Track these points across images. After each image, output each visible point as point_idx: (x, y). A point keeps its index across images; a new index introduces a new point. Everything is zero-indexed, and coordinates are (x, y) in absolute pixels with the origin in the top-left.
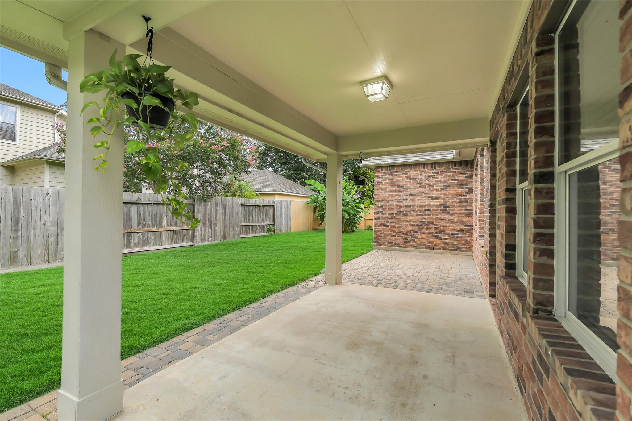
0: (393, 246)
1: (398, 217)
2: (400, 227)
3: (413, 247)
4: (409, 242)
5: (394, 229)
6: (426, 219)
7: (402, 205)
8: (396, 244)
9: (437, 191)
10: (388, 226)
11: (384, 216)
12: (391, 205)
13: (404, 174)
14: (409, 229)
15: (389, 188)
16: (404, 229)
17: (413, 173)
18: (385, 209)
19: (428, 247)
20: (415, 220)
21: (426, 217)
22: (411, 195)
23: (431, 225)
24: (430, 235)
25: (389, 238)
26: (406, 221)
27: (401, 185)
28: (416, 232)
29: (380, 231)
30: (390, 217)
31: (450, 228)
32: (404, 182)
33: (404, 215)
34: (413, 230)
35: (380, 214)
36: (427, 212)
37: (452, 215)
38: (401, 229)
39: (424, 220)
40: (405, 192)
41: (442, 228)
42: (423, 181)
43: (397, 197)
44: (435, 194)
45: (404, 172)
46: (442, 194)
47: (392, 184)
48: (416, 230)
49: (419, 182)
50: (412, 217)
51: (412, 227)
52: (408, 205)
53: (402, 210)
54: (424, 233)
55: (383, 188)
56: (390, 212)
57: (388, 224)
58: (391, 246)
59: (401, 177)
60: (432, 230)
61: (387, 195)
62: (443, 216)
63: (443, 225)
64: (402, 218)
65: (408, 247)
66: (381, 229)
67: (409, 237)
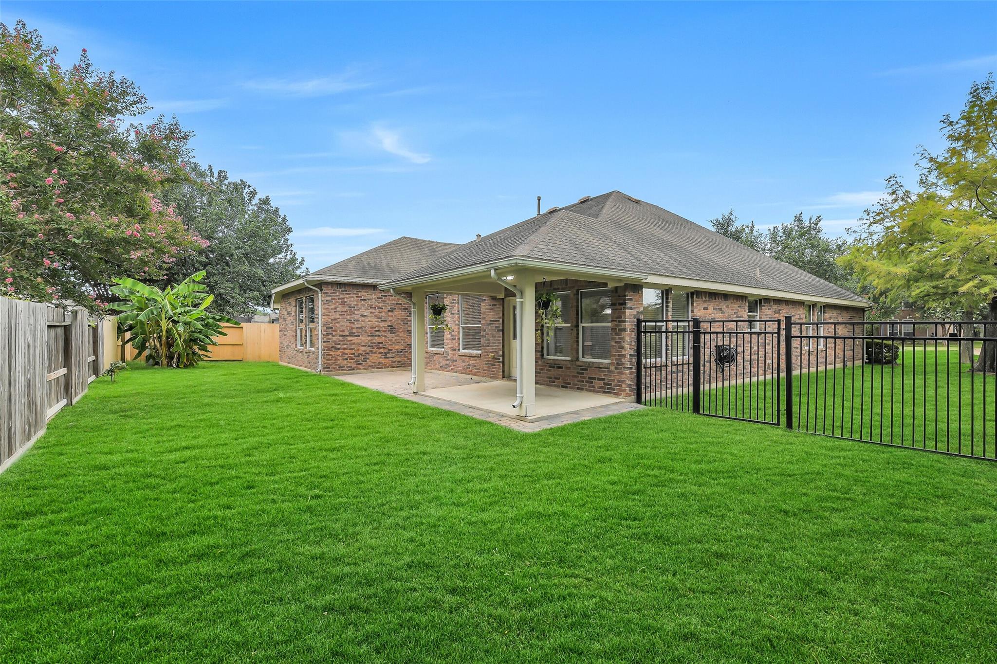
0: (346, 370)
1: (349, 339)
2: (352, 349)
3: (365, 369)
4: (361, 364)
5: (346, 352)
6: (376, 340)
7: (353, 326)
8: (348, 367)
9: (385, 313)
10: (339, 349)
11: (334, 339)
12: (342, 326)
13: (356, 294)
14: (360, 351)
15: (340, 308)
16: (356, 351)
17: (364, 294)
18: (335, 331)
19: (379, 366)
20: (367, 341)
21: (377, 338)
22: (362, 316)
23: (381, 345)
24: (380, 355)
25: (340, 361)
26: (358, 343)
27: (352, 305)
28: (368, 353)
29: (331, 355)
30: (341, 338)
31: (396, 348)
32: (355, 303)
33: (356, 336)
34: (364, 351)
35: (330, 336)
36: (378, 333)
37: (398, 335)
38: (353, 351)
39: (374, 341)
40: (356, 313)
41: (390, 348)
42: (373, 302)
43: (348, 318)
44: (383, 315)
45: (355, 292)
46: (389, 316)
47: (343, 303)
48: (368, 351)
49: (369, 303)
50: (364, 339)
51: (363, 348)
52: (359, 326)
53: (354, 331)
54: (375, 353)
55: (333, 307)
56: (341, 334)
57: (339, 347)
58: (342, 370)
59: (352, 297)
60: (382, 350)
61: (337, 315)
62: (390, 336)
63: (391, 345)
64: (355, 340)
65: (360, 369)
66: (331, 353)
67: (361, 359)
